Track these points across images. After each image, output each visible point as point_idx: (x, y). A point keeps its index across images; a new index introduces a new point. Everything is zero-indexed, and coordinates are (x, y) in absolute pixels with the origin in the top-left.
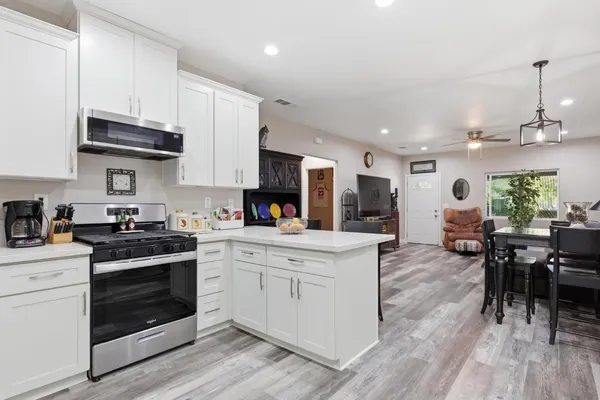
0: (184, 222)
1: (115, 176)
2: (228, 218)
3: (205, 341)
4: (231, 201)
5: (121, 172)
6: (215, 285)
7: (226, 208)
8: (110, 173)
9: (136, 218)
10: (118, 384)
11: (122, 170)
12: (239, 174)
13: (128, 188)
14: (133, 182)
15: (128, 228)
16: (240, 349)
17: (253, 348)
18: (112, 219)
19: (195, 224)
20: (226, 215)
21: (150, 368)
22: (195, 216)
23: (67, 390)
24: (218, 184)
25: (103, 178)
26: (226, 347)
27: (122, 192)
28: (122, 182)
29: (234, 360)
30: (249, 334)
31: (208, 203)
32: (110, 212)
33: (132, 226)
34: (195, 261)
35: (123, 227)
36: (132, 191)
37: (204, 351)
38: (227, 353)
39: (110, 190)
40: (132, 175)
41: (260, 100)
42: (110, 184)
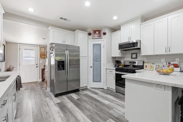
0: (146, 66)
4: (177, 59)
5: (134, 53)
8: (132, 54)
9: (134, 64)
12: (168, 48)
14: (136, 56)
18: (129, 64)
19: (151, 67)
22: (153, 65)
25: (130, 55)
27: (134, 58)
28: (134, 56)
31: (163, 60)
33: (132, 66)
35: (130, 66)
36: (136, 58)
39: (132, 58)
40: (136, 54)
42: (132, 56)
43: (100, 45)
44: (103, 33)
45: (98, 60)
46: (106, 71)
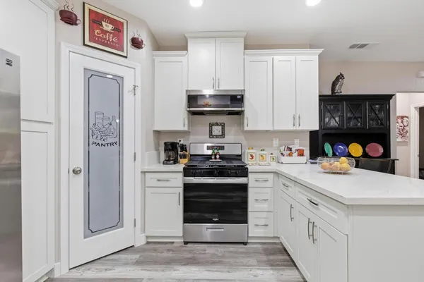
0: (252, 156)
1: (213, 127)
2: (290, 155)
3: (255, 246)
4: (297, 141)
5: (217, 124)
6: (265, 206)
7: (290, 147)
8: (211, 125)
9: (221, 152)
10: (190, 252)
11: (217, 123)
12: (297, 119)
13: (220, 133)
14: (223, 130)
15: (216, 158)
16: (272, 265)
17: (283, 269)
18: (210, 152)
19: (261, 158)
20: (289, 152)
21: (211, 250)
22: (263, 152)
23: (173, 243)
24: (276, 128)
25: (207, 129)
26: (264, 258)
27: (217, 137)
28: (217, 130)
29: (260, 272)
30: (289, 255)
31: (276, 142)
32: (209, 148)
33: (218, 157)
34: (247, 184)
35: (213, 157)
36: (223, 135)
37: (247, 254)
38: (260, 263)
39: (211, 136)
40: (223, 125)
41: (320, 51)
42: (211, 131)
43: (118, 80)
44: (130, 38)
45: (110, 140)
46: (143, 181)
